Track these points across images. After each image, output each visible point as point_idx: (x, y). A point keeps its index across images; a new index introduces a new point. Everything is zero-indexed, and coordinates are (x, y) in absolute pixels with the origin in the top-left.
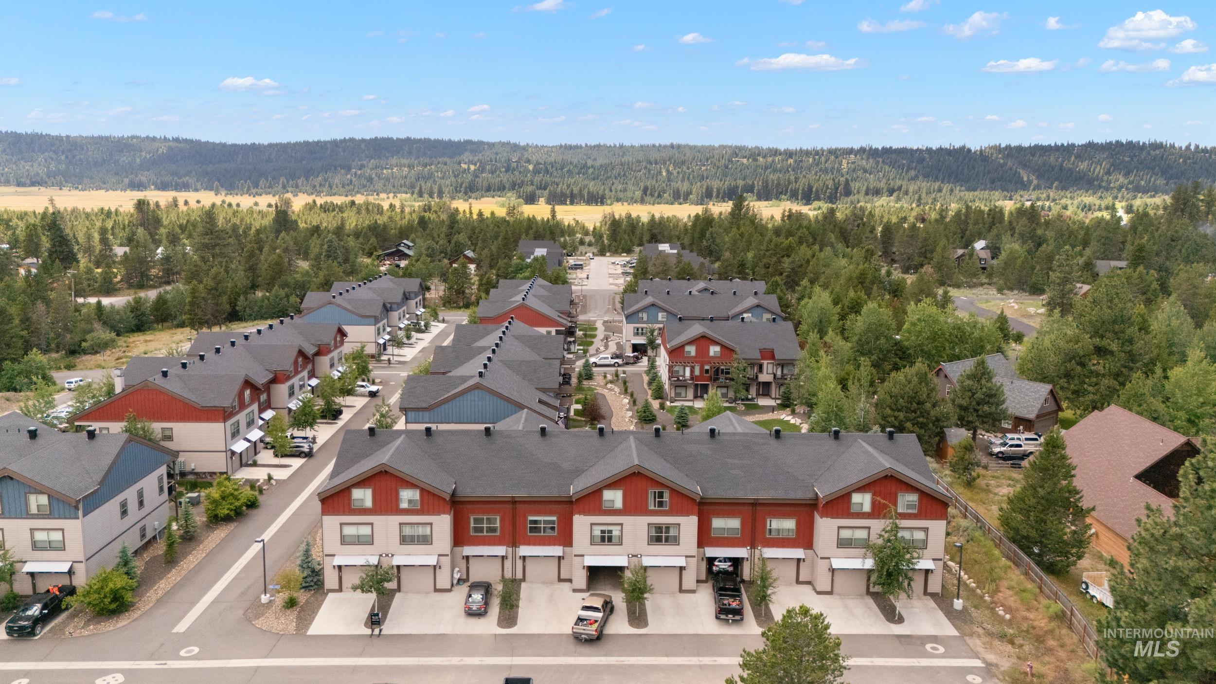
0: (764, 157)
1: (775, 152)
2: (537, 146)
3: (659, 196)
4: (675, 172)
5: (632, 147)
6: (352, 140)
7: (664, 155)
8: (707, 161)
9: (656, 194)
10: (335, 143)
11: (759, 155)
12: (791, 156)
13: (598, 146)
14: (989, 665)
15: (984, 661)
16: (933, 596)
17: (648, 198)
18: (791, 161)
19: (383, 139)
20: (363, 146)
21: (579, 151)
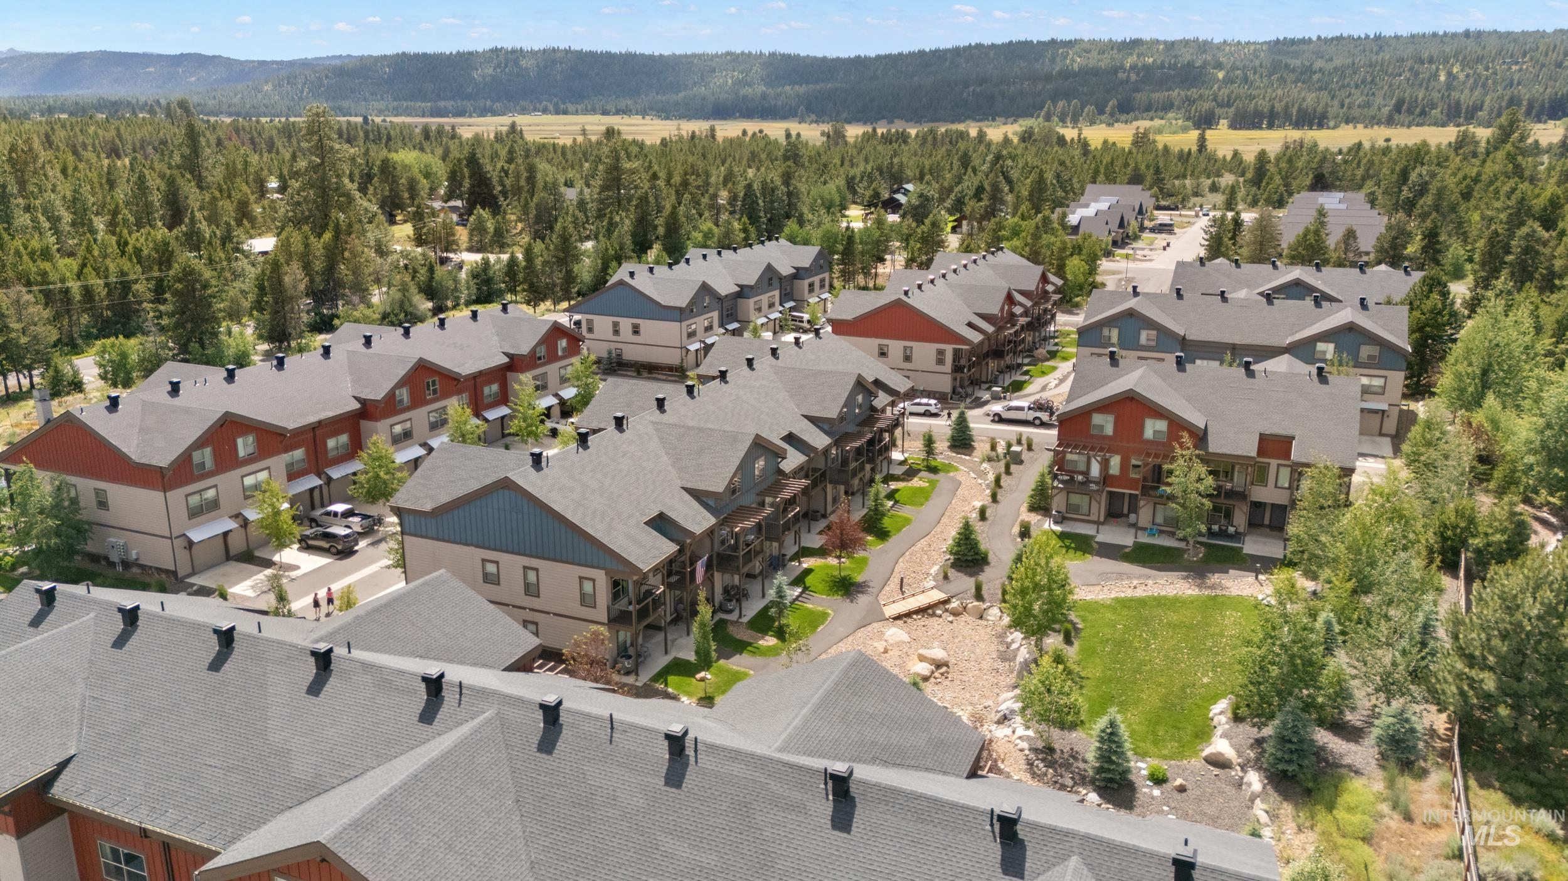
2: (1239, 43)
3: (1423, 113)
4: (1462, 76)
5: (1397, 38)
6: (979, 46)
7: (1447, 49)
8: (1524, 55)
9: (1418, 110)
10: (957, 52)
13: (1339, 39)
17: (1400, 118)
19: (1019, 43)
20: (992, 54)
21: (1305, 47)
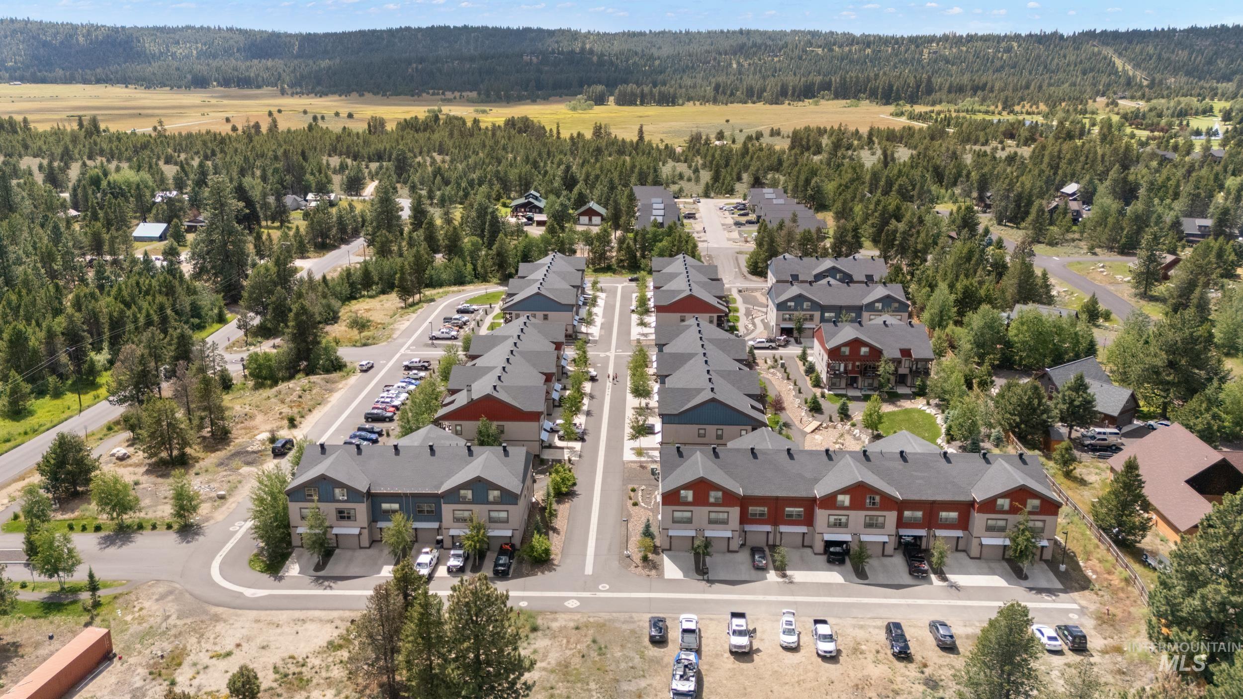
0: (841, 46)
1: (851, 40)
4: (746, 66)
7: (733, 43)
8: (780, 50)
9: (729, 91)
11: (834, 44)
12: (868, 46)
14: (1082, 607)
15: (1079, 605)
16: (1046, 561)
17: (720, 97)
18: (868, 51)
21: (643, 38)
